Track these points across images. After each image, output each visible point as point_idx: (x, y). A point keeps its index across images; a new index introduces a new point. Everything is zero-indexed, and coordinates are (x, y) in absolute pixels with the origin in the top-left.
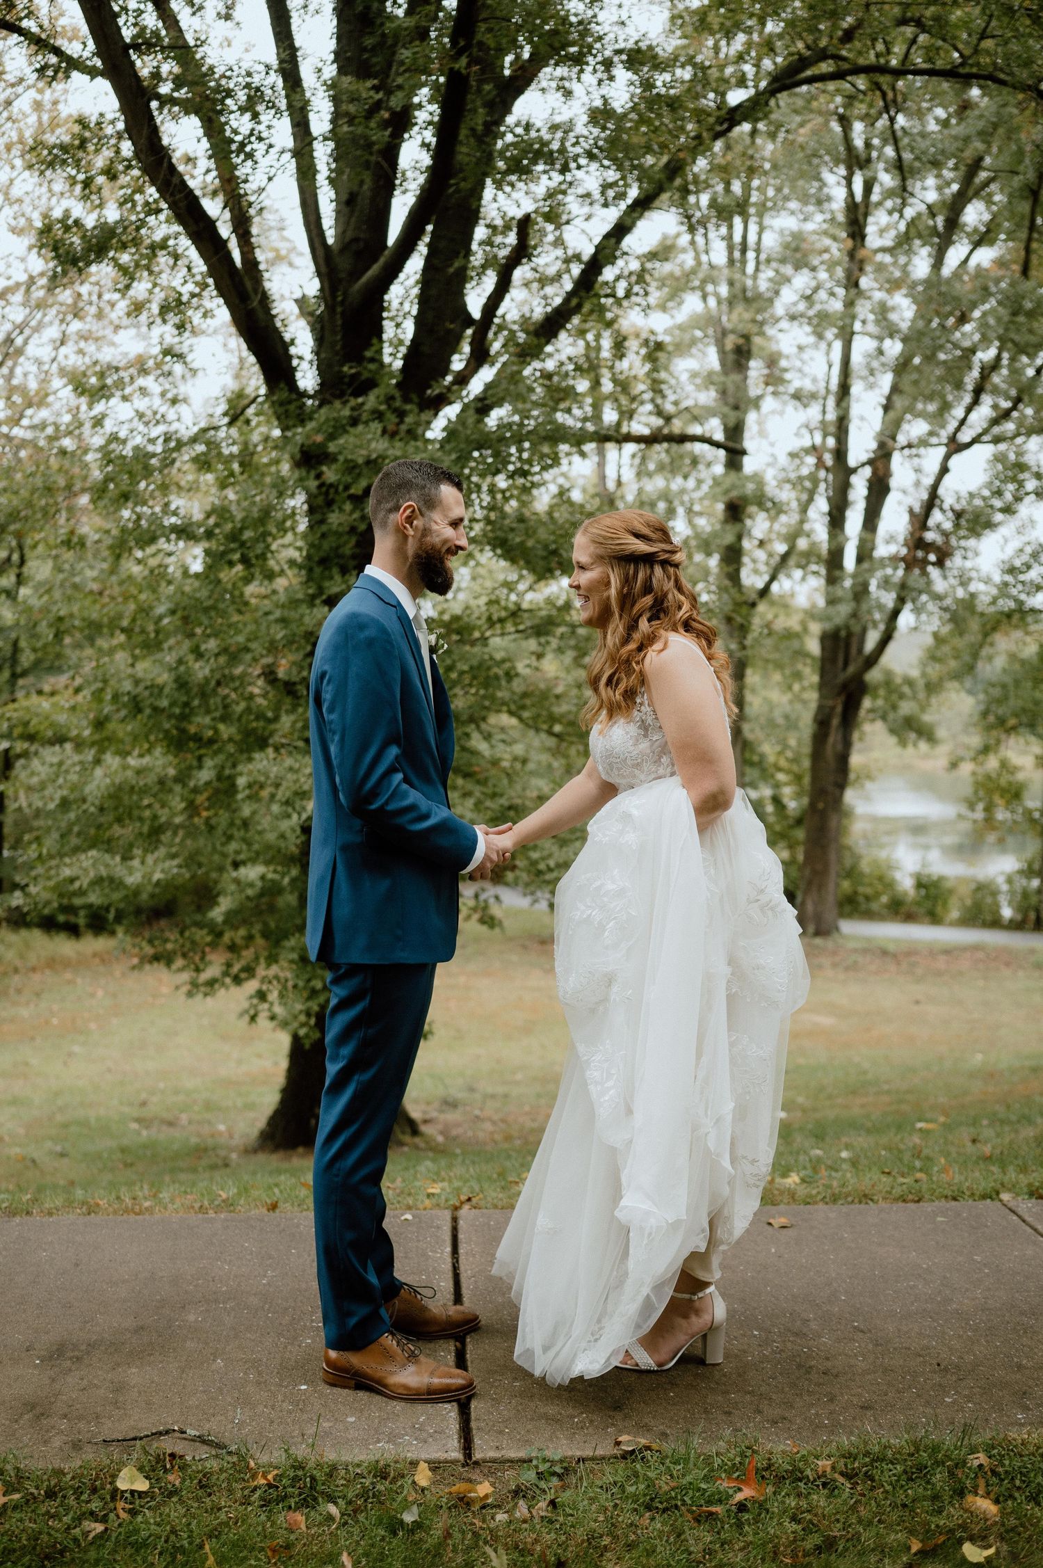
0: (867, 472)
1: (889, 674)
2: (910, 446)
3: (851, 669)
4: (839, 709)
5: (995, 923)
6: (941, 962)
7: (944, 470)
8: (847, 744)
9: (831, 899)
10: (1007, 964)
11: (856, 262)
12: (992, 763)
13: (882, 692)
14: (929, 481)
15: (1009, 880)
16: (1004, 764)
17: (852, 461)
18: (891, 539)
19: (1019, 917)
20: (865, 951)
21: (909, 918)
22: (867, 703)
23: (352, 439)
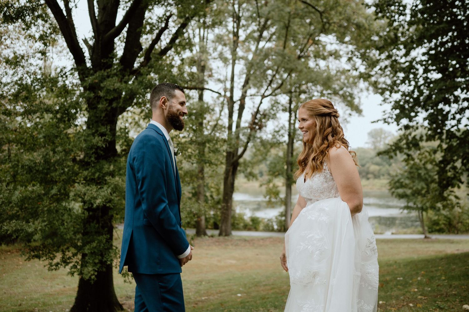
0: (239, 102)
1: (245, 160)
2: (251, 96)
3: (235, 158)
4: (231, 170)
5: (273, 230)
6: (261, 243)
7: (261, 103)
8: (234, 180)
9: (229, 225)
10: (279, 242)
11: (236, 43)
12: (271, 185)
13: (243, 165)
14: (257, 106)
15: (276, 218)
16: (274, 185)
17: (235, 99)
18: (246, 122)
19: (279, 228)
20: (240, 240)
21: (249, 230)
22: (239, 168)
23: (109, 83)
